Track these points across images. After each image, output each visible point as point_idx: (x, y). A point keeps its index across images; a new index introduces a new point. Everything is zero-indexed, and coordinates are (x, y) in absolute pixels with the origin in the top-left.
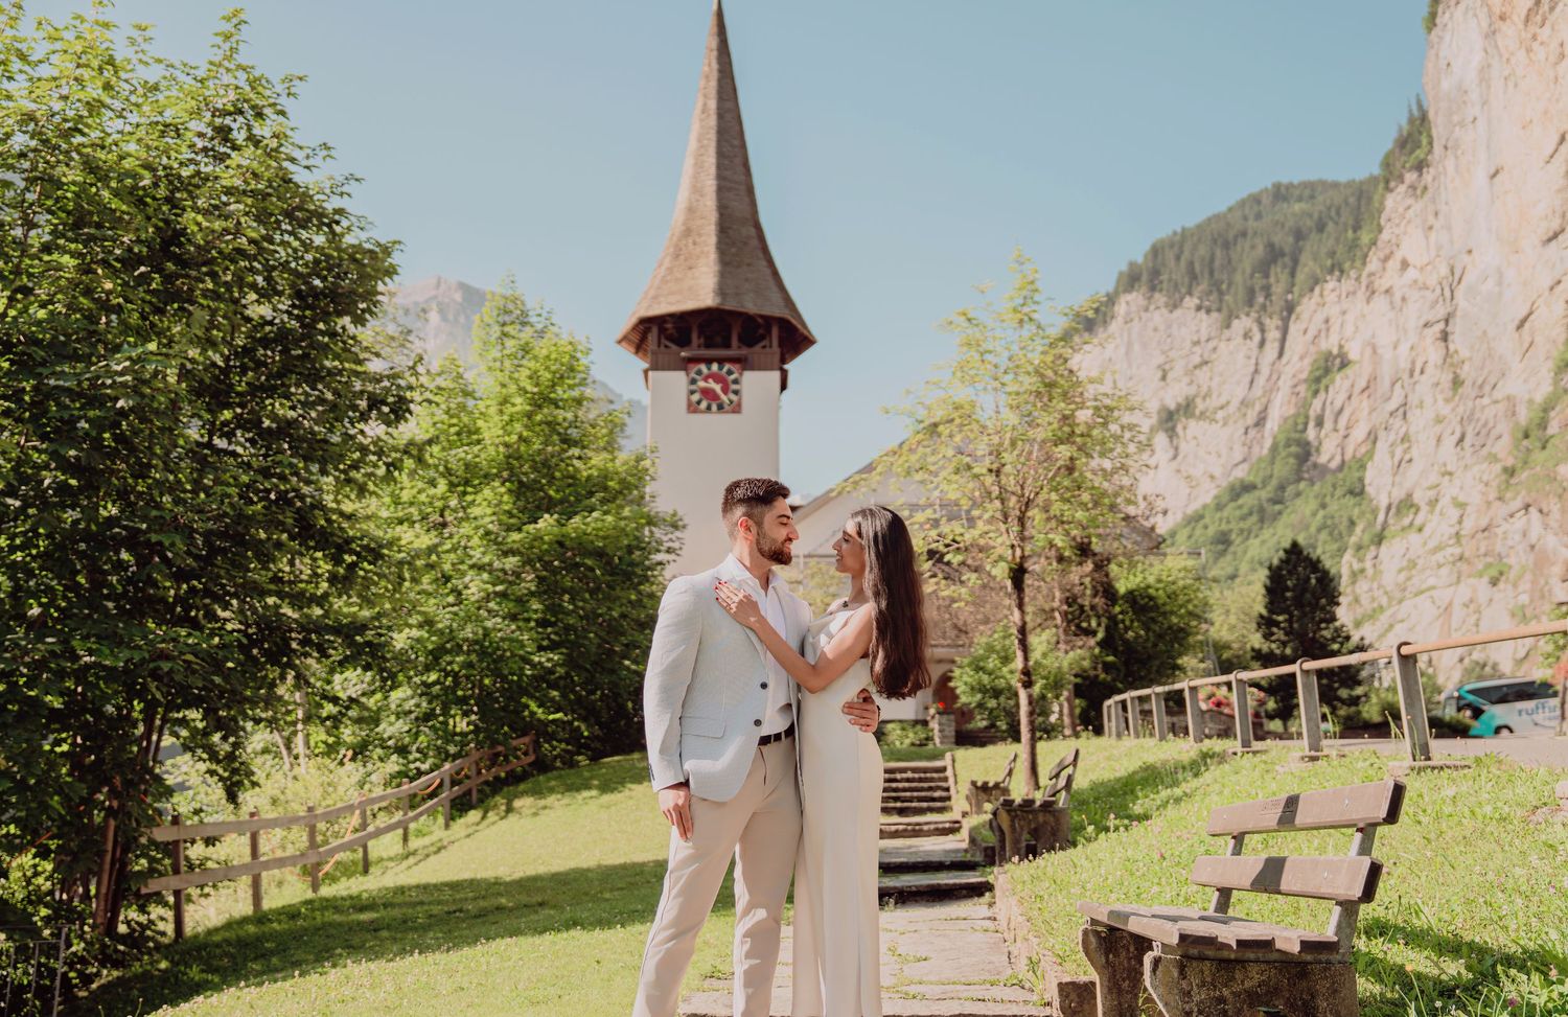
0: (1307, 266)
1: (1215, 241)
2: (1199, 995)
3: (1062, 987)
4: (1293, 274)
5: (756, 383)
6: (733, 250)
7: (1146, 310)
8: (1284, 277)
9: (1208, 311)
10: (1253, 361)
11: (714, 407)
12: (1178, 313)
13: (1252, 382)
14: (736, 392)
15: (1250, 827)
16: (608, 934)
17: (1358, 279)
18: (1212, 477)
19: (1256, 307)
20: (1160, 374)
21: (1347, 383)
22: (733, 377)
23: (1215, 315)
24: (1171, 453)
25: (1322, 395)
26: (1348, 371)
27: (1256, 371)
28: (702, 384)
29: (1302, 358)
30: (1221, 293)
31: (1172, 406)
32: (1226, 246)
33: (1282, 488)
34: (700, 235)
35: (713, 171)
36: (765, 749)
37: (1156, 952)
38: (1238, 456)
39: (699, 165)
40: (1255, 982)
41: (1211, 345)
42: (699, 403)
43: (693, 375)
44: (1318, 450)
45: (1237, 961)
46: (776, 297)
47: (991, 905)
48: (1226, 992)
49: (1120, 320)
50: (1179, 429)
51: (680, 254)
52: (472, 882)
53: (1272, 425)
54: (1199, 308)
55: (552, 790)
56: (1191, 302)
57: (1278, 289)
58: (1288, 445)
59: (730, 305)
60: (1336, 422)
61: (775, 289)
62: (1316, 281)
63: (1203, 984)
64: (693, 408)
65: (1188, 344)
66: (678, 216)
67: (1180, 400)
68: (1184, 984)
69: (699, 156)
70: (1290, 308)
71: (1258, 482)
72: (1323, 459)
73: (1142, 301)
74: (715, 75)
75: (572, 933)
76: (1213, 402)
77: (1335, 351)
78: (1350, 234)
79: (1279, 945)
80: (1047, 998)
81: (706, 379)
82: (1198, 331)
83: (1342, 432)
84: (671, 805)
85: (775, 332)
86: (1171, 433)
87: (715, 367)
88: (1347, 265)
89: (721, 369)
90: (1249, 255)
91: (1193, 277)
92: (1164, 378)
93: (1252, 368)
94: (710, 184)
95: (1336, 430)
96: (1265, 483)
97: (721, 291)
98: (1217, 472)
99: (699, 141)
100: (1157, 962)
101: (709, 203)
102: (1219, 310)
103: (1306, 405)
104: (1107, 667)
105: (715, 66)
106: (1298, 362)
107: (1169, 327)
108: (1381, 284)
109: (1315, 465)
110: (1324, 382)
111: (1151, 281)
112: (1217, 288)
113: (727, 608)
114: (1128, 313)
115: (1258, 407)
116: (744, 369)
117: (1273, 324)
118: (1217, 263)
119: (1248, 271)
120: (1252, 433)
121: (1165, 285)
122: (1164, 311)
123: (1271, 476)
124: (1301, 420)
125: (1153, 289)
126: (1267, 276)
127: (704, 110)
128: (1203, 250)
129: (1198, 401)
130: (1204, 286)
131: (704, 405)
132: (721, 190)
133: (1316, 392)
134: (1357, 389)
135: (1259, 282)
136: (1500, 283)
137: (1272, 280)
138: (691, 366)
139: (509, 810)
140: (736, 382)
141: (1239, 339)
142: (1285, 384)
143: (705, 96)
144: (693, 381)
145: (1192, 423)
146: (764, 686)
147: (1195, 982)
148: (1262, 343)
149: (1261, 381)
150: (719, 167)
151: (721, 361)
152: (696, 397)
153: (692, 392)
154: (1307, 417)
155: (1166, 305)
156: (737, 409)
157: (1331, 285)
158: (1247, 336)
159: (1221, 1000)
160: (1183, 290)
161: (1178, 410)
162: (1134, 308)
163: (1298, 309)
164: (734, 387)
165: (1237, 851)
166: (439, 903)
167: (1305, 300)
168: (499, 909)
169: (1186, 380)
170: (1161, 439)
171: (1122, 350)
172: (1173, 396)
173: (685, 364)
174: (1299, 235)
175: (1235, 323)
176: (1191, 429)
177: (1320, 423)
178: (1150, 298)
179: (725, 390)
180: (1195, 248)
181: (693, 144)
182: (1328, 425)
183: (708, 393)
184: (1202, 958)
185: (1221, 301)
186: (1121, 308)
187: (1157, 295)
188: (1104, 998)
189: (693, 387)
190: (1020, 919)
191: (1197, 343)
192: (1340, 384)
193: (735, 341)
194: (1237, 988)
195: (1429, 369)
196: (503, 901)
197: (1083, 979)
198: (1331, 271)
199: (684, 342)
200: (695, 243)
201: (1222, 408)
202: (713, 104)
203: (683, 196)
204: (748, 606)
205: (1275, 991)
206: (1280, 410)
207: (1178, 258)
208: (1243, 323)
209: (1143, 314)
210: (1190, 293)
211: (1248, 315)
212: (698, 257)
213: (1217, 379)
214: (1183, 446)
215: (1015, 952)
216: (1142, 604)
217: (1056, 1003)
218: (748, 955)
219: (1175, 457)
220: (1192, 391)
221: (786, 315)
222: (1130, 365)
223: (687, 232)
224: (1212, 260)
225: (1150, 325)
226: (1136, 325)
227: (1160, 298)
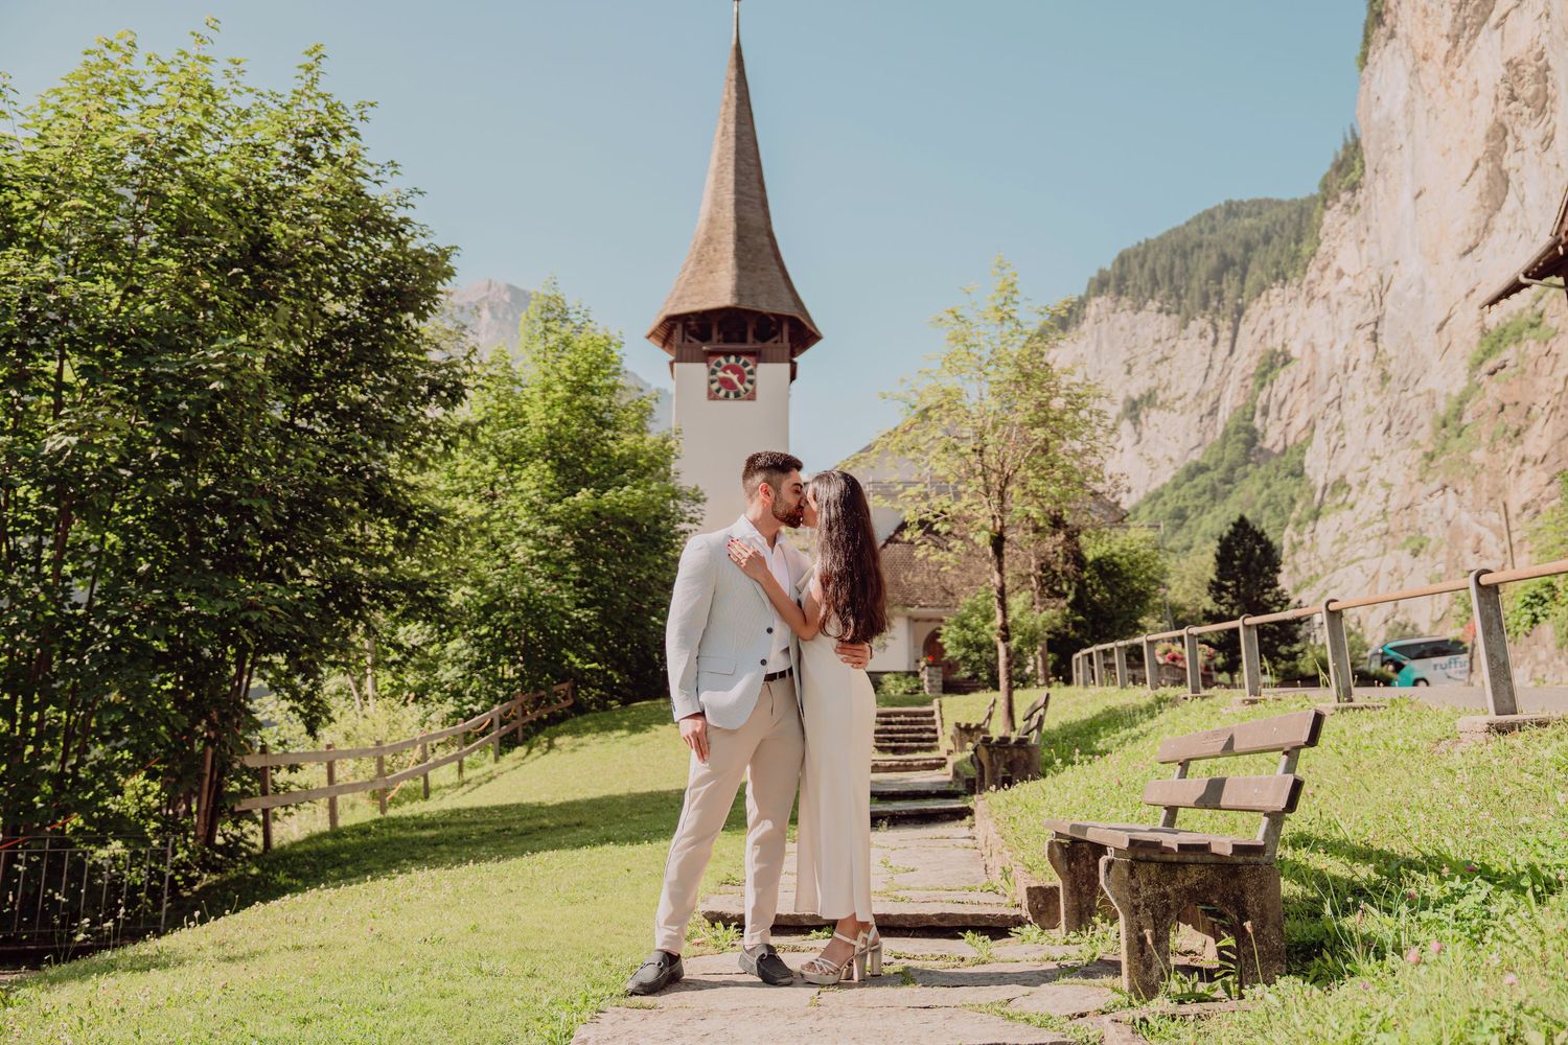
0: (1255, 274)
1: (1174, 252)
2: (1146, 892)
3: (1030, 891)
4: (1242, 281)
5: (768, 374)
6: (749, 257)
7: (1114, 312)
8: (1235, 283)
9: (1168, 313)
10: (1208, 358)
11: (732, 395)
12: (1142, 314)
13: (1206, 376)
14: (751, 382)
15: (1194, 754)
16: (637, 848)
17: (1299, 286)
18: (1171, 460)
19: (1211, 310)
20: (1125, 368)
21: (1289, 378)
22: (748, 369)
23: (1174, 316)
24: (1136, 437)
25: (1267, 388)
26: (1290, 367)
27: (1210, 366)
28: (721, 374)
29: (1250, 355)
30: (1179, 297)
31: (1136, 397)
32: (1184, 255)
33: (1232, 469)
34: (720, 243)
35: (731, 186)
36: (772, 684)
37: (1110, 856)
38: (1194, 439)
39: (719, 181)
40: (1194, 880)
41: (1171, 342)
42: (718, 391)
43: (713, 367)
44: (1263, 437)
45: (1178, 863)
47: (971, 827)
48: (1169, 889)
49: (1091, 320)
50: (1142, 417)
51: (703, 260)
52: (518, 806)
53: (1224, 414)
54: (1160, 311)
55: (588, 730)
56: (1153, 305)
57: (1229, 294)
58: (1237, 432)
59: (747, 305)
60: (1279, 412)
61: (786, 290)
62: (1262, 288)
63: (1149, 882)
64: (713, 396)
65: (1150, 342)
66: (701, 224)
67: (1143, 391)
68: (1133, 883)
69: (720, 172)
70: (1240, 311)
71: (1211, 463)
72: (1267, 445)
73: (1110, 304)
74: (733, 102)
75: (606, 847)
76: (1172, 394)
77: (1279, 349)
78: (1293, 245)
79: (1214, 849)
80: (1017, 900)
81: (724, 370)
82: (1159, 331)
83: (1285, 421)
84: (690, 732)
85: (786, 328)
86: (1135, 420)
87: (732, 359)
88: (1290, 274)
89: (737, 361)
90: (1205, 263)
91: (1155, 283)
92: (1129, 372)
93: (1206, 364)
94: (729, 198)
95: (1279, 419)
96: (1217, 466)
97: (739, 292)
98: (1175, 455)
99: (720, 160)
100: (1110, 864)
101: (728, 214)
102: (1178, 312)
103: (1253, 397)
104: (1076, 625)
105: (734, 94)
106: (1247, 359)
107: (1134, 326)
108: (1320, 290)
109: (1261, 450)
110: (1270, 376)
111: (1118, 286)
112: (1176, 292)
113: (738, 563)
114: (1098, 314)
115: (1211, 398)
116: (758, 361)
117: (1225, 325)
118: (1176, 271)
119: (1204, 277)
120: (1206, 421)
121: (1130, 290)
122: (1129, 312)
123: (1222, 459)
124: (1249, 410)
125: (1120, 293)
126: (1220, 283)
127: (724, 133)
128: (1164, 259)
129: (1159, 392)
130: (1164, 291)
131: (722, 393)
132: (739, 204)
133: (1262, 386)
134: (1299, 383)
135: (1212, 287)
136: (1422, 291)
137: (1224, 286)
138: (711, 358)
139: (551, 746)
140: (751, 372)
141: (1195, 339)
142: (1235, 380)
143: (725, 120)
144: (713, 372)
145: (1154, 412)
146: (770, 631)
147: (1143, 880)
148: (1215, 342)
149: (1214, 375)
150: (737, 183)
151: (738, 355)
152: (715, 386)
153: (712, 382)
154: (1254, 407)
155: (1132, 308)
156: (752, 397)
157: (1276, 291)
158: (1202, 335)
159: (1165, 896)
160: (1147, 295)
161: (1141, 401)
162: (1103, 310)
163: (1247, 312)
164: (750, 377)
165: (1183, 775)
166: (490, 823)
167: (1253, 304)
168: (543, 828)
169: (1148, 374)
170: (1126, 426)
171: (1092, 347)
172: (1137, 387)
173: (705, 357)
174: (1248, 247)
175: (1192, 324)
176: (1153, 417)
177: (1265, 413)
178: (1117, 302)
179: (741, 380)
180: (1156, 258)
181: (714, 163)
182: (1273, 414)
183: (725, 382)
184: (1149, 861)
185: (1179, 304)
186: (1091, 310)
187: (1123, 298)
188: (1066, 900)
189: (713, 378)
190: (996, 836)
191: (1158, 341)
192: (1283, 378)
193: (750, 338)
194: (1178, 886)
195: (1361, 366)
196: (546, 821)
197: (1048, 884)
198: (1276, 279)
199: (704, 337)
200: (715, 250)
201: (1180, 399)
202: (731, 128)
203: (705, 209)
204: (757, 561)
205: (1211, 888)
206: (1231, 401)
207: (1142, 266)
208: (1195, 326)
209: (1111, 316)
210: (1153, 298)
211: (1203, 317)
212: (718, 263)
213: (1175, 373)
214: (1146, 433)
215: (991, 865)
216: (1107, 570)
217: (1025, 905)
218: (758, 860)
219: (1138, 442)
220: (1154, 383)
221: (796, 313)
222: (1099, 361)
223: (709, 240)
224: (1172, 268)
225: (1117, 325)
226: (1105, 325)
227: (1126, 302)
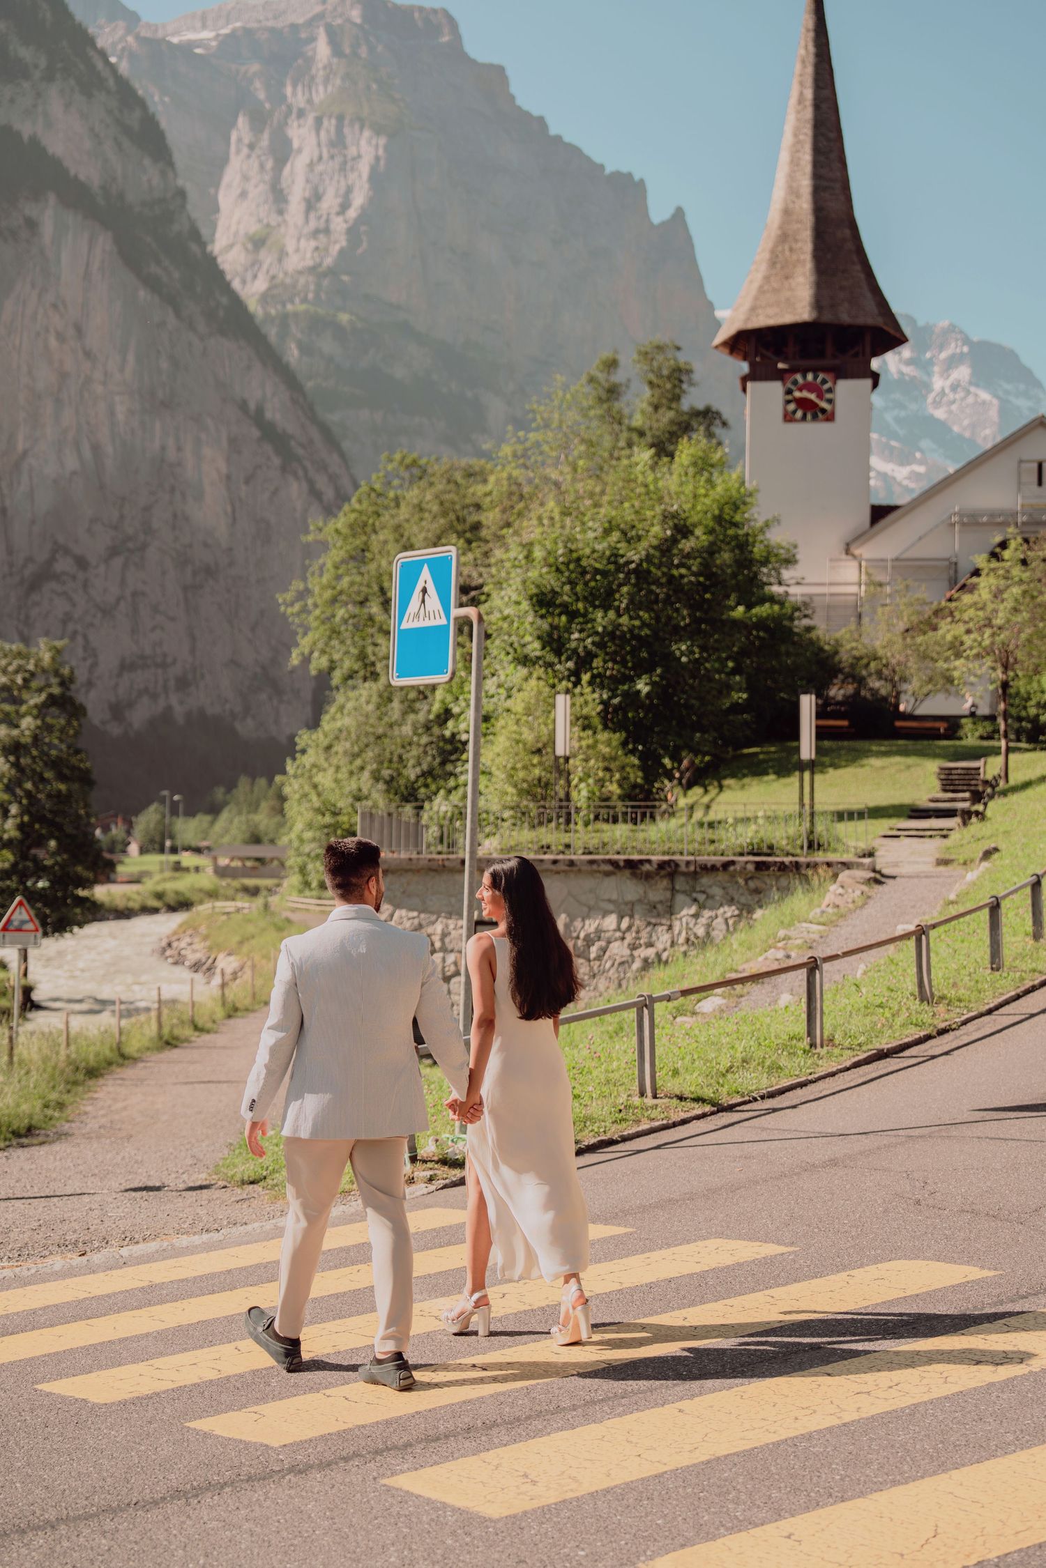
5: (846, 391)
6: (829, 256)
11: (809, 416)
14: (830, 401)
22: (826, 386)
28: (797, 394)
34: (796, 241)
35: (809, 169)
39: (794, 162)
42: (794, 412)
43: (789, 385)
46: (870, 304)
51: (778, 264)
59: (827, 317)
61: (869, 295)
64: (788, 418)
66: (774, 216)
69: (795, 151)
74: (811, 59)
81: (800, 390)
85: (868, 339)
87: (810, 377)
89: (815, 378)
94: (806, 184)
97: (818, 304)
99: (795, 135)
101: (805, 205)
105: (812, 49)
116: (838, 377)
127: (801, 100)
131: (799, 414)
132: (817, 191)
138: (787, 376)
140: (830, 390)
143: (801, 84)
144: (789, 392)
150: (816, 164)
151: (815, 371)
153: (788, 402)
156: (830, 417)
164: (828, 396)
173: (779, 376)
179: (820, 396)
181: (788, 138)
183: (804, 404)
189: (789, 397)
193: (830, 351)
199: (781, 354)
200: (791, 250)
202: (809, 94)
203: (779, 194)
212: (795, 266)
221: (879, 321)
223: (784, 237)
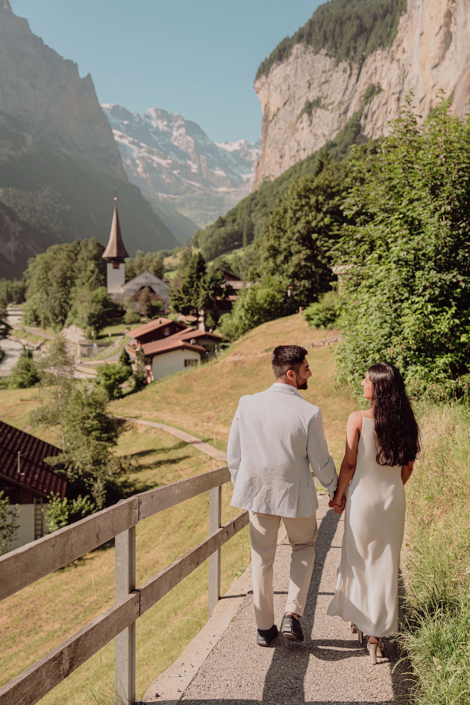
0: (373, 39)
1: (337, 21)
4: (366, 42)
7: (305, 53)
8: (363, 43)
9: (330, 57)
10: (345, 83)
12: (318, 56)
13: (344, 93)
17: (389, 52)
18: (324, 135)
19: (350, 57)
20: (307, 85)
21: (378, 100)
23: (333, 59)
24: (309, 123)
25: (368, 105)
26: (380, 95)
27: (347, 88)
29: (364, 85)
30: (336, 48)
31: (311, 101)
32: (342, 24)
33: (346, 146)
38: (335, 126)
41: (330, 73)
44: (364, 129)
49: (293, 56)
50: (313, 112)
53: (350, 114)
54: (327, 55)
56: (323, 51)
57: (360, 49)
58: (352, 127)
60: (372, 117)
62: (374, 49)
65: (320, 72)
67: (315, 98)
70: (363, 59)
71: (338, 142)
72: (365, 133)
73: (303, 49)
76: (329, 101)
77: (376, 85)
78: (388, 30)
82: (325, 66)
83: (374, 122)
86: (310, 114)
88: (385, 44)
90: (351, 29)
91: (326, 39)
92: (309, 87)
93: (345, 87)
95: (372, 121)
96: (340, 144)
98: (327, 133)
102: (335, 57)
103: (362, 108)
106: (362, 88)
107: (313, 62)
108: (397, 56)
109: (362, 136)
110: (370, 99)
111: (308, 39)
112: (335, 46)
114: (297, 54)
115: (345, 105)
117: (355, 66)
118: (336, 33)
119: (348, 39)
120: (342, 116)
121: (313, 42)
122: (312, 55)
123: (343, 141)
124: (359, 115)
125: (308, 42)
126: (356, 42)
128: (331, 26)
129: (322, 99)
130: (329, 44)
133: (366, 103)
134: (382, 104)
135: (352, 45)
136: (417, 81)
137: (358, 44)
141: (341, 73)
142: (357, 96)
145: (319, 110)
148: (350, 75)
149: (348, 93)
154: (362, 114)
155: (313, 52)
157: (379, 52)
158: (345, 71)
160: (321, 45)
161: (313, 103)
162: (299, 52)
163: (366, 61)
167: (369, 57)
169: (318, 89)
170: (305, 116)
171: (293, 72)
172: (312, 96)
175: (341, 64)
176: (319, 112)
177: (366, 117)
178: (306, 48)
180: (328, 25)
182: (369, 118)
185: (336, 52)
186: (294, 51)
187: (310, 46)
191: (324, 72)
192: (376, 100)
195: (392, 113)
198: (379, 46)
201: (331, 104)
206: (354, 108)
207: (320, 28)
208: (344, 65)
209: (304, 56)
210: (323, 47)
211: (346, 61)
213: (330, 91)
214: (315, 121)
219: (310, 125)
220: (320, 94)
222: (296, 80)
224: (334, 31)
225: (306, 61)
226: (300, 60)
227: (311, 48)
